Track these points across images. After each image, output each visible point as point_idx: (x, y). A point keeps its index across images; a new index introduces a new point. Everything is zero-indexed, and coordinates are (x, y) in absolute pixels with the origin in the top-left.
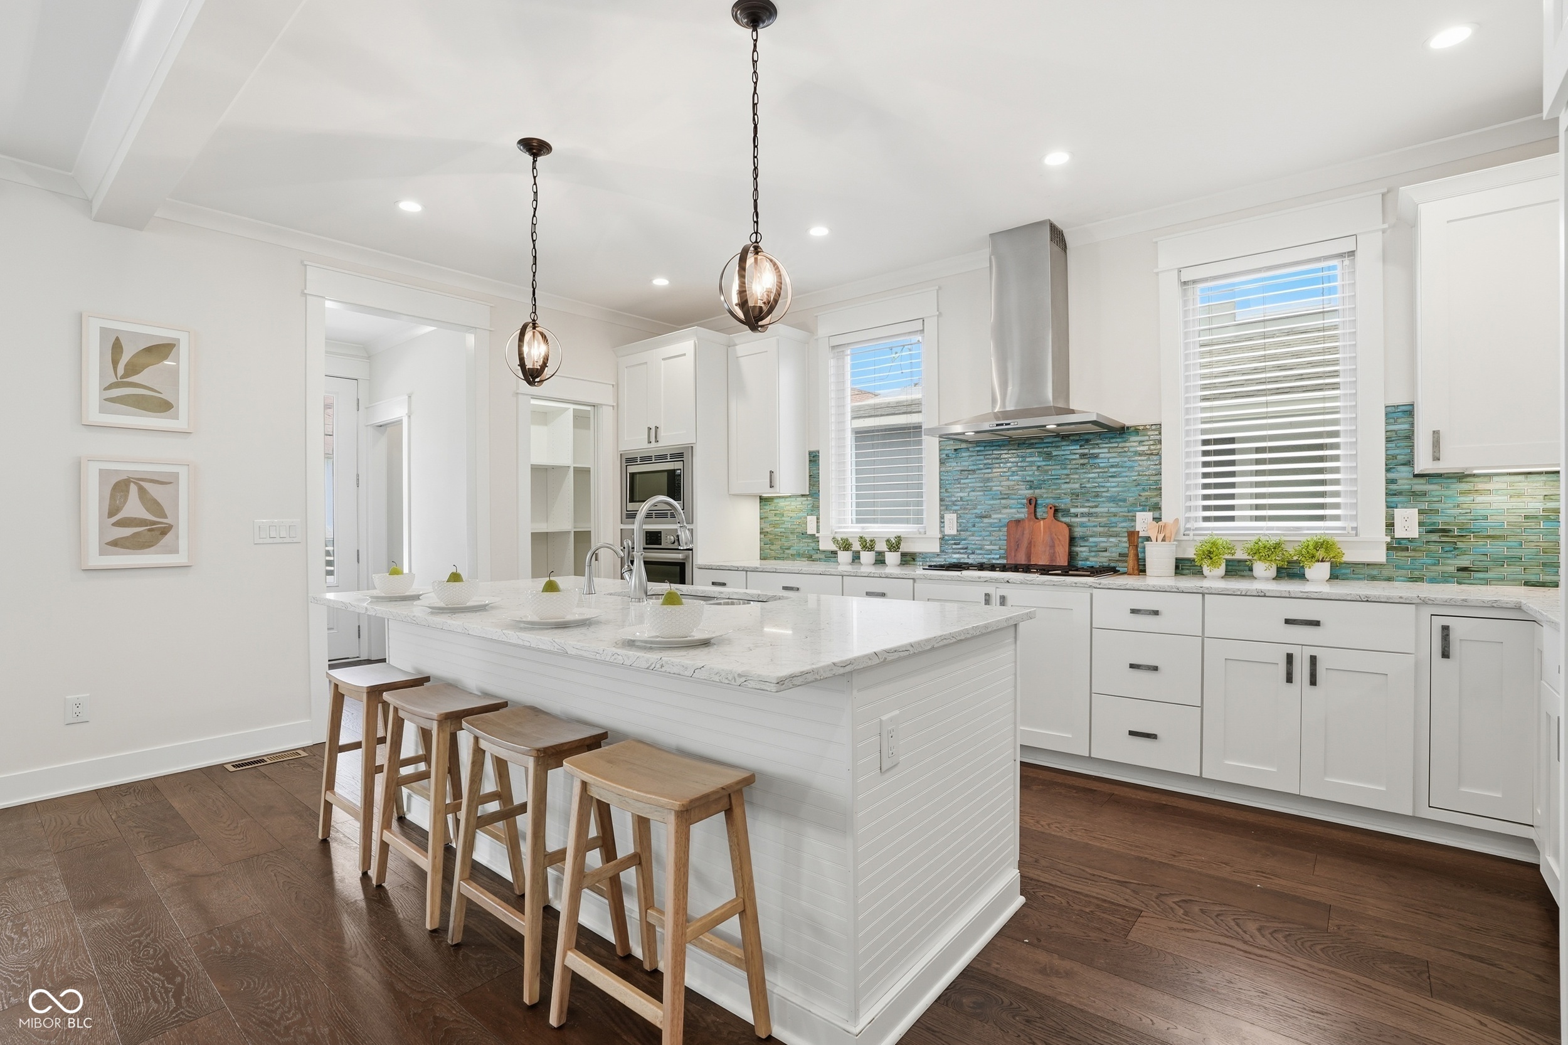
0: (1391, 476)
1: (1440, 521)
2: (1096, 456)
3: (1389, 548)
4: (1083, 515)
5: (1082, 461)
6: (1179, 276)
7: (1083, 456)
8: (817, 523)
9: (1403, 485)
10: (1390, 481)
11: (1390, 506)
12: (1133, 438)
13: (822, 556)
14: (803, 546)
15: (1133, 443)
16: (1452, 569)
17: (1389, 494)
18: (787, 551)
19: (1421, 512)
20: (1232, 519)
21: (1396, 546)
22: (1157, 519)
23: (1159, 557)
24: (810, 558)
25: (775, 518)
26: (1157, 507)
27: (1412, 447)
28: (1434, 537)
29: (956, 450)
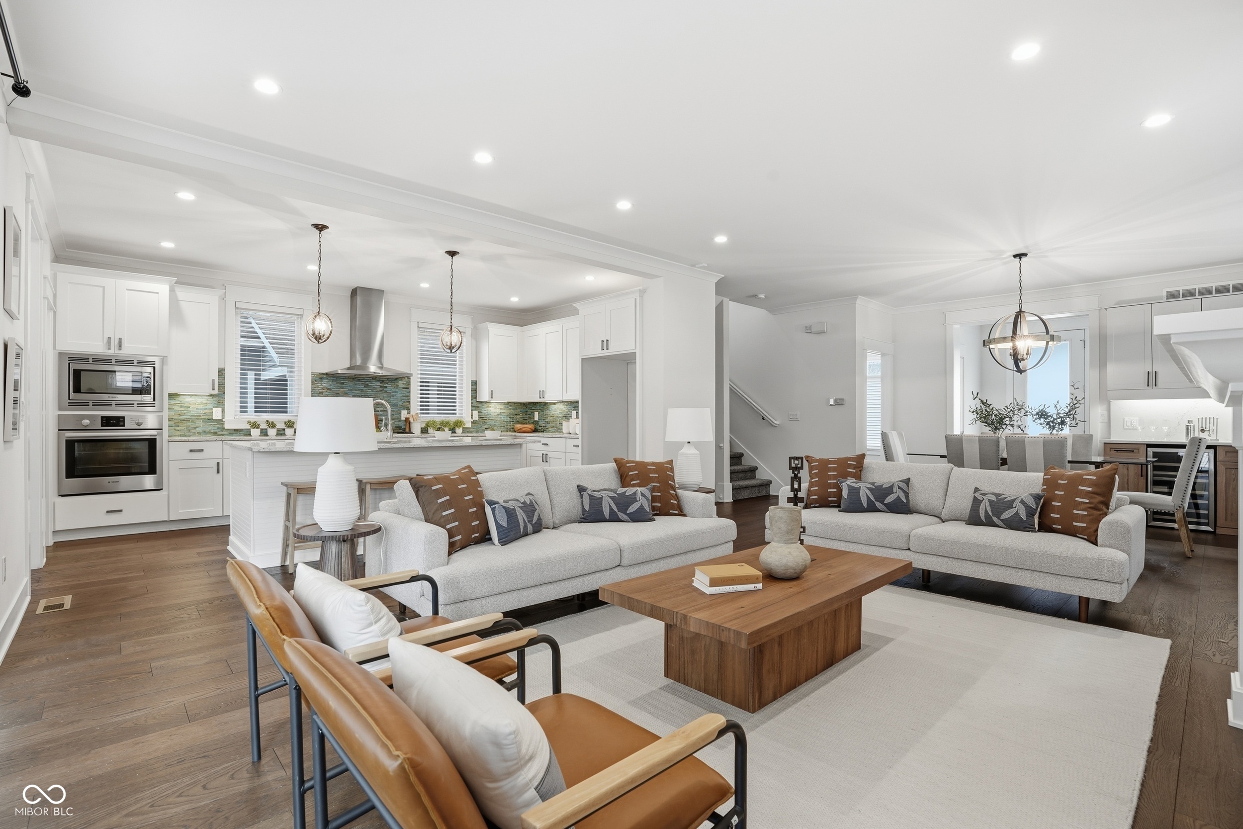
0: (473, 401)
1: (482, 415)
2: (386, 387)
3: (472, 423)
4: (381, 411)
5: (381, 389)
6: (418, 325)
7: (381, 387)
8: (222, 412)
9: (475, 404)
10: (472, 403)
11: (472, 411)
12: (400, 382)
13: (227, 433)
14: (209, 427)
15: (401, 384)
16: (484, 429)
17: (472, 407)
18: (194, 431)
19: (478, 412)
20: (428, 413)
21: (474, 422)
22: (409, 413)
23: (416, 428)
24: (215, 434)
25: (181, 409)
26: (408, 409)
27: (476, 393)
28: (481, 420)
29: (321, 378)
